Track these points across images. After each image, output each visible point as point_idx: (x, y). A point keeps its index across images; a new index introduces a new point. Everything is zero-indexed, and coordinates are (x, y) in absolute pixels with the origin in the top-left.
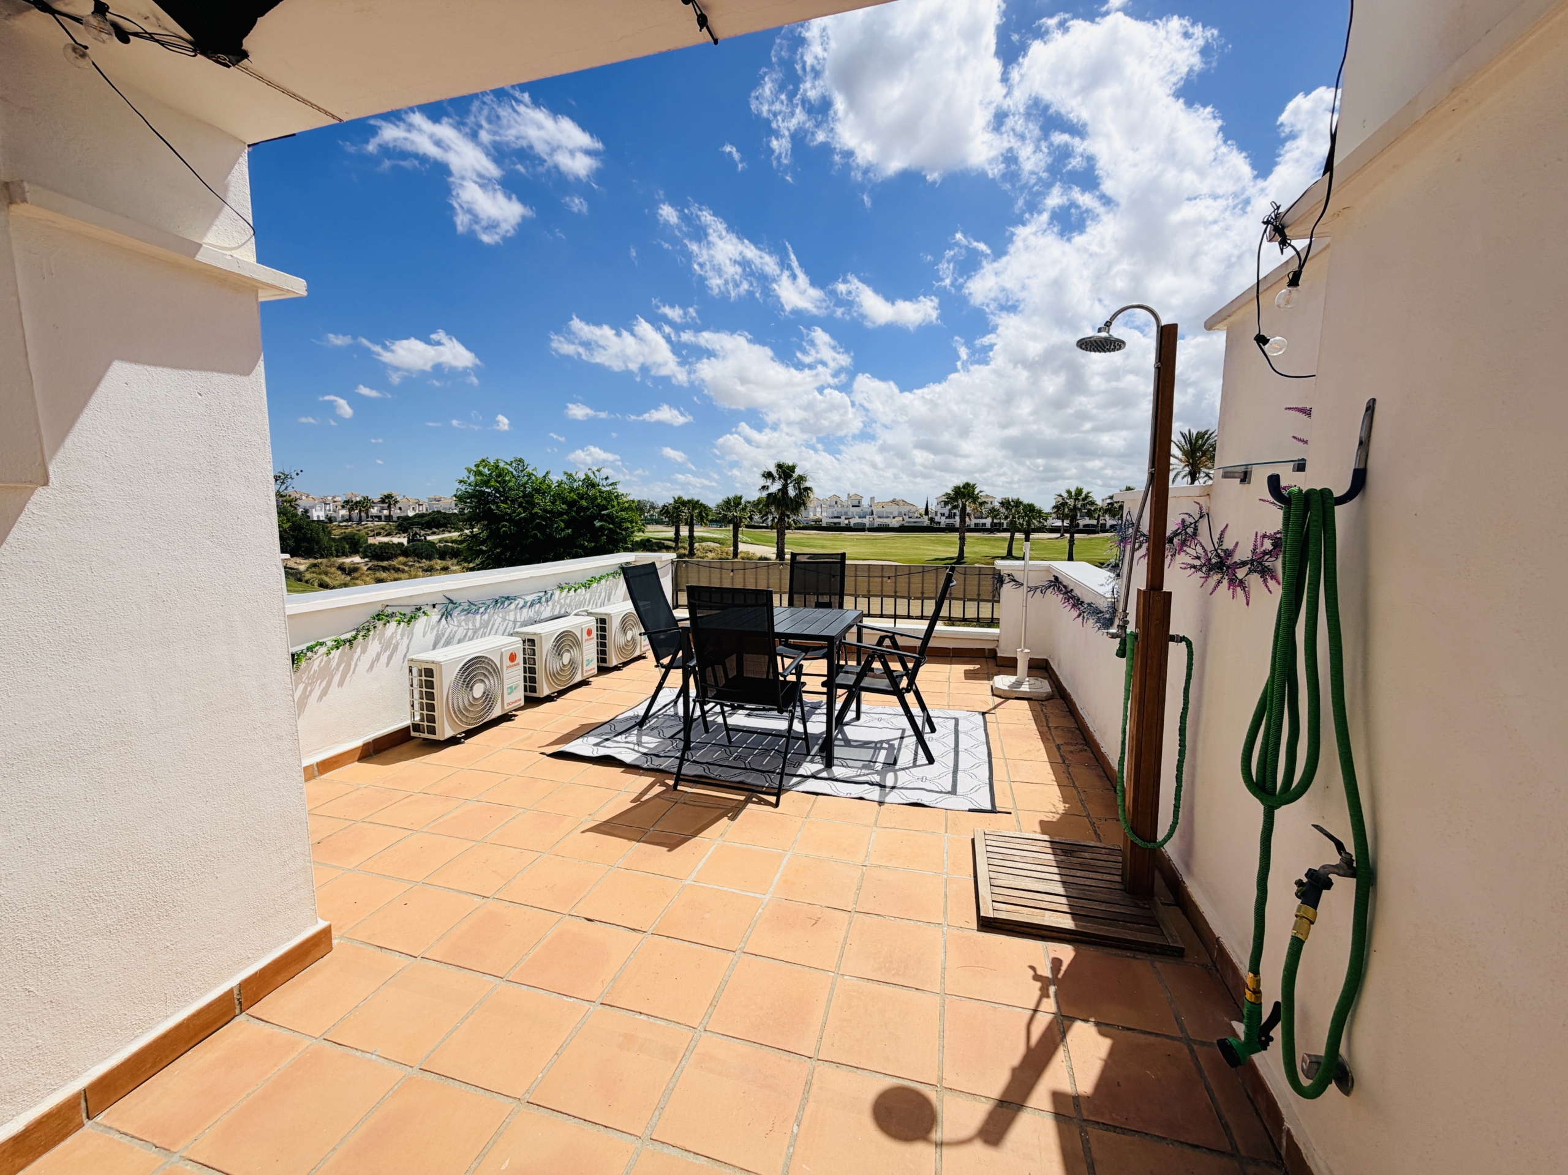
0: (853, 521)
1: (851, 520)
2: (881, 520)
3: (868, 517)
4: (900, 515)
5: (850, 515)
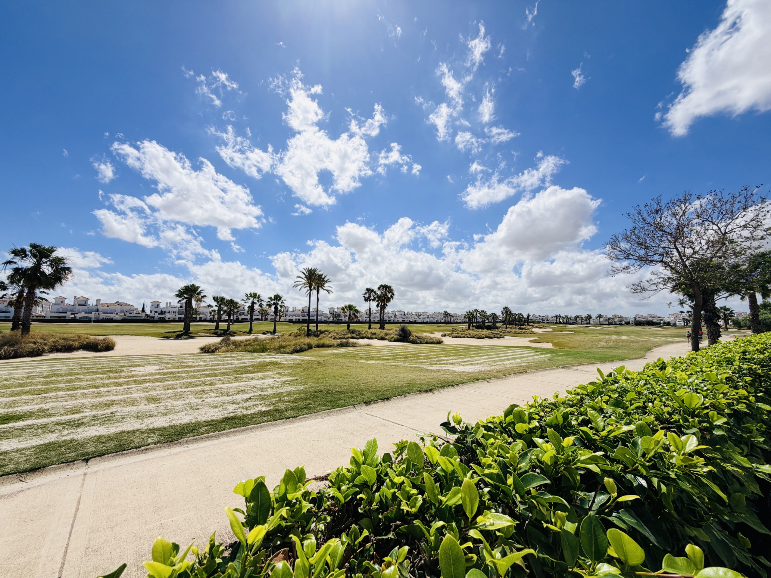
0: (78, 316)
1: (76, 315)
2: (106, 315)
3: (93, 313)
4: (122, 312)
5: (76, 310)
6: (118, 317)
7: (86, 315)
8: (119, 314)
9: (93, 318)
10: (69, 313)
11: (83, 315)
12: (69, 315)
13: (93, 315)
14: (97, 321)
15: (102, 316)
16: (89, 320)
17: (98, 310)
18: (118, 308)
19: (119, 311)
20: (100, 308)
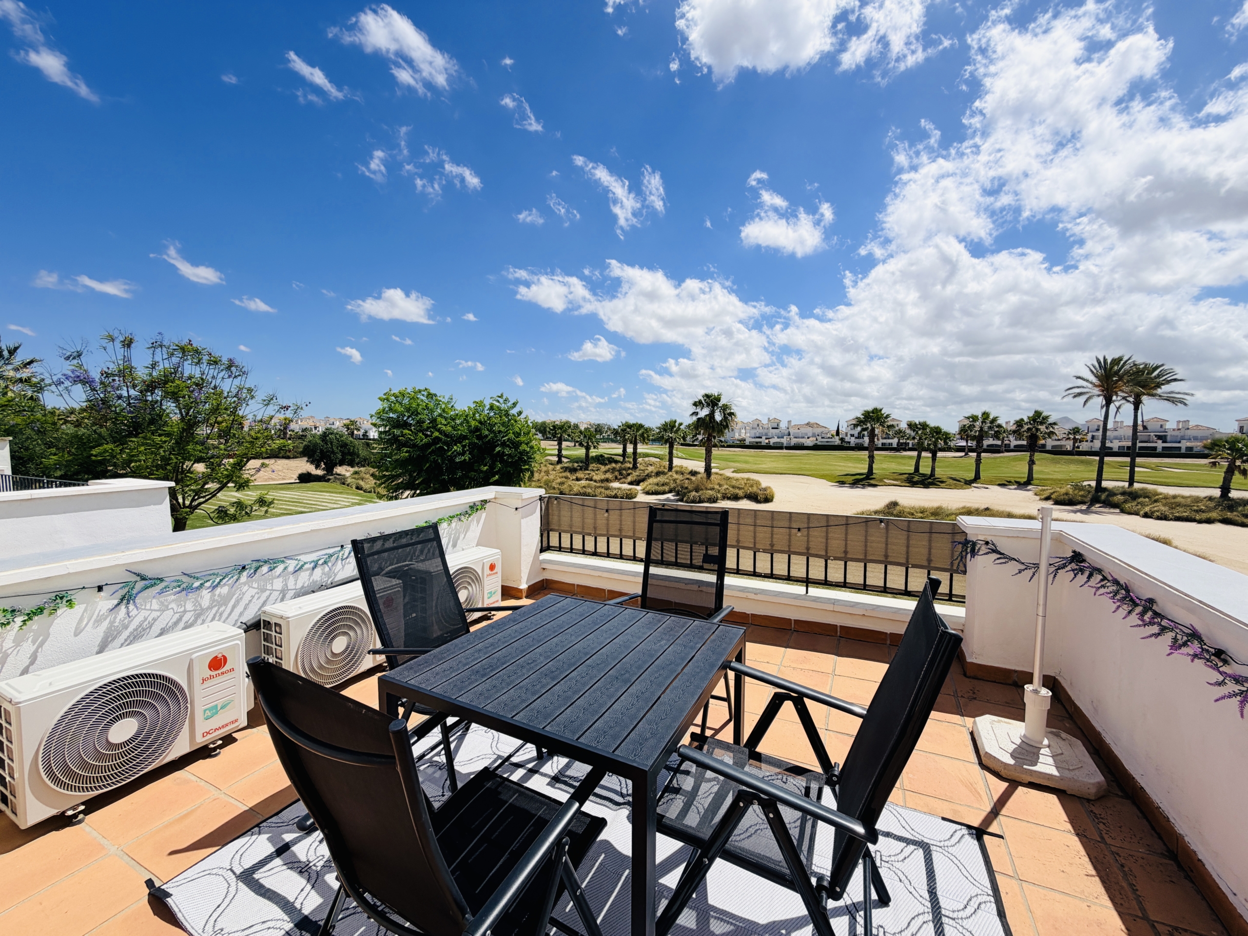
0: (772, 441)
1: (770, 440)
2: (797, 440)
3: (785, 437)
4: (814, 435)
5: (770, 435)
6: (809, 442)
7: (778, 440)
8: (811, 439)
9: (785, 445)
10: (764, 438)
11: (776, 440)
12: (764, 441)
13: (784, 441)
14: (789, 448)
15: (794, 441)
16: (781, 448)
17: (789, 435)
18: (809, 431)
19: (810, 434)
20: (792, 431)
